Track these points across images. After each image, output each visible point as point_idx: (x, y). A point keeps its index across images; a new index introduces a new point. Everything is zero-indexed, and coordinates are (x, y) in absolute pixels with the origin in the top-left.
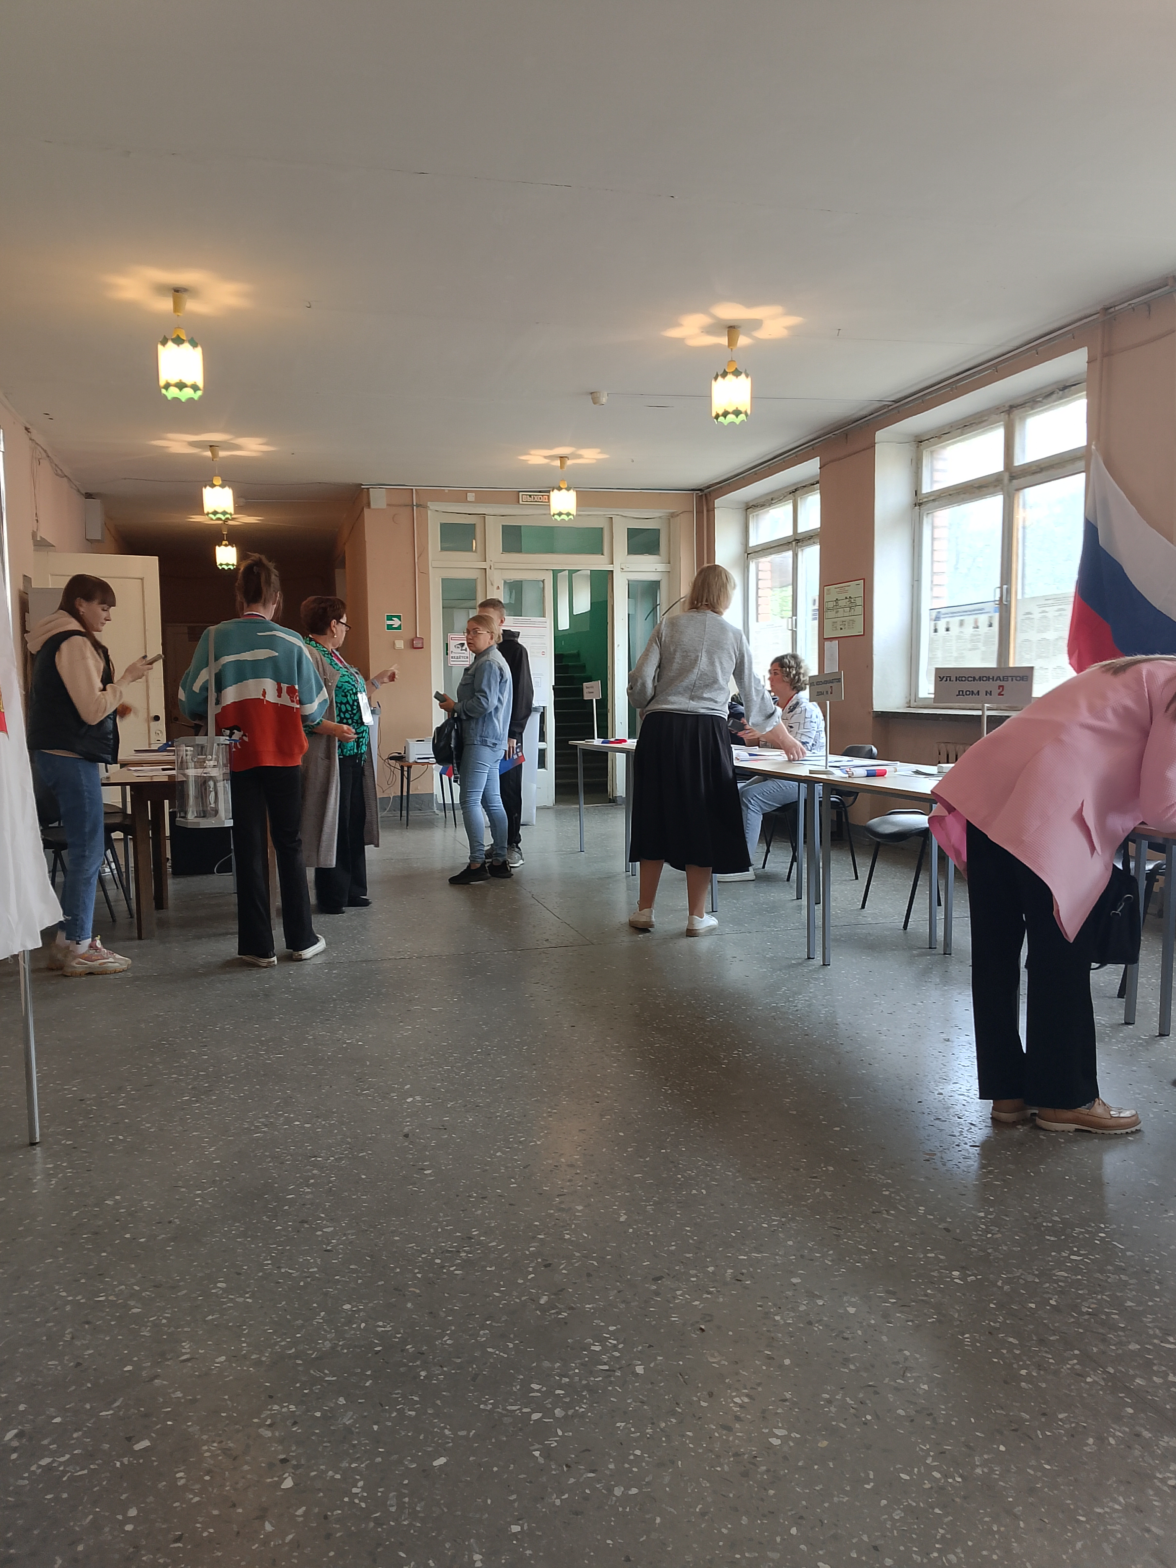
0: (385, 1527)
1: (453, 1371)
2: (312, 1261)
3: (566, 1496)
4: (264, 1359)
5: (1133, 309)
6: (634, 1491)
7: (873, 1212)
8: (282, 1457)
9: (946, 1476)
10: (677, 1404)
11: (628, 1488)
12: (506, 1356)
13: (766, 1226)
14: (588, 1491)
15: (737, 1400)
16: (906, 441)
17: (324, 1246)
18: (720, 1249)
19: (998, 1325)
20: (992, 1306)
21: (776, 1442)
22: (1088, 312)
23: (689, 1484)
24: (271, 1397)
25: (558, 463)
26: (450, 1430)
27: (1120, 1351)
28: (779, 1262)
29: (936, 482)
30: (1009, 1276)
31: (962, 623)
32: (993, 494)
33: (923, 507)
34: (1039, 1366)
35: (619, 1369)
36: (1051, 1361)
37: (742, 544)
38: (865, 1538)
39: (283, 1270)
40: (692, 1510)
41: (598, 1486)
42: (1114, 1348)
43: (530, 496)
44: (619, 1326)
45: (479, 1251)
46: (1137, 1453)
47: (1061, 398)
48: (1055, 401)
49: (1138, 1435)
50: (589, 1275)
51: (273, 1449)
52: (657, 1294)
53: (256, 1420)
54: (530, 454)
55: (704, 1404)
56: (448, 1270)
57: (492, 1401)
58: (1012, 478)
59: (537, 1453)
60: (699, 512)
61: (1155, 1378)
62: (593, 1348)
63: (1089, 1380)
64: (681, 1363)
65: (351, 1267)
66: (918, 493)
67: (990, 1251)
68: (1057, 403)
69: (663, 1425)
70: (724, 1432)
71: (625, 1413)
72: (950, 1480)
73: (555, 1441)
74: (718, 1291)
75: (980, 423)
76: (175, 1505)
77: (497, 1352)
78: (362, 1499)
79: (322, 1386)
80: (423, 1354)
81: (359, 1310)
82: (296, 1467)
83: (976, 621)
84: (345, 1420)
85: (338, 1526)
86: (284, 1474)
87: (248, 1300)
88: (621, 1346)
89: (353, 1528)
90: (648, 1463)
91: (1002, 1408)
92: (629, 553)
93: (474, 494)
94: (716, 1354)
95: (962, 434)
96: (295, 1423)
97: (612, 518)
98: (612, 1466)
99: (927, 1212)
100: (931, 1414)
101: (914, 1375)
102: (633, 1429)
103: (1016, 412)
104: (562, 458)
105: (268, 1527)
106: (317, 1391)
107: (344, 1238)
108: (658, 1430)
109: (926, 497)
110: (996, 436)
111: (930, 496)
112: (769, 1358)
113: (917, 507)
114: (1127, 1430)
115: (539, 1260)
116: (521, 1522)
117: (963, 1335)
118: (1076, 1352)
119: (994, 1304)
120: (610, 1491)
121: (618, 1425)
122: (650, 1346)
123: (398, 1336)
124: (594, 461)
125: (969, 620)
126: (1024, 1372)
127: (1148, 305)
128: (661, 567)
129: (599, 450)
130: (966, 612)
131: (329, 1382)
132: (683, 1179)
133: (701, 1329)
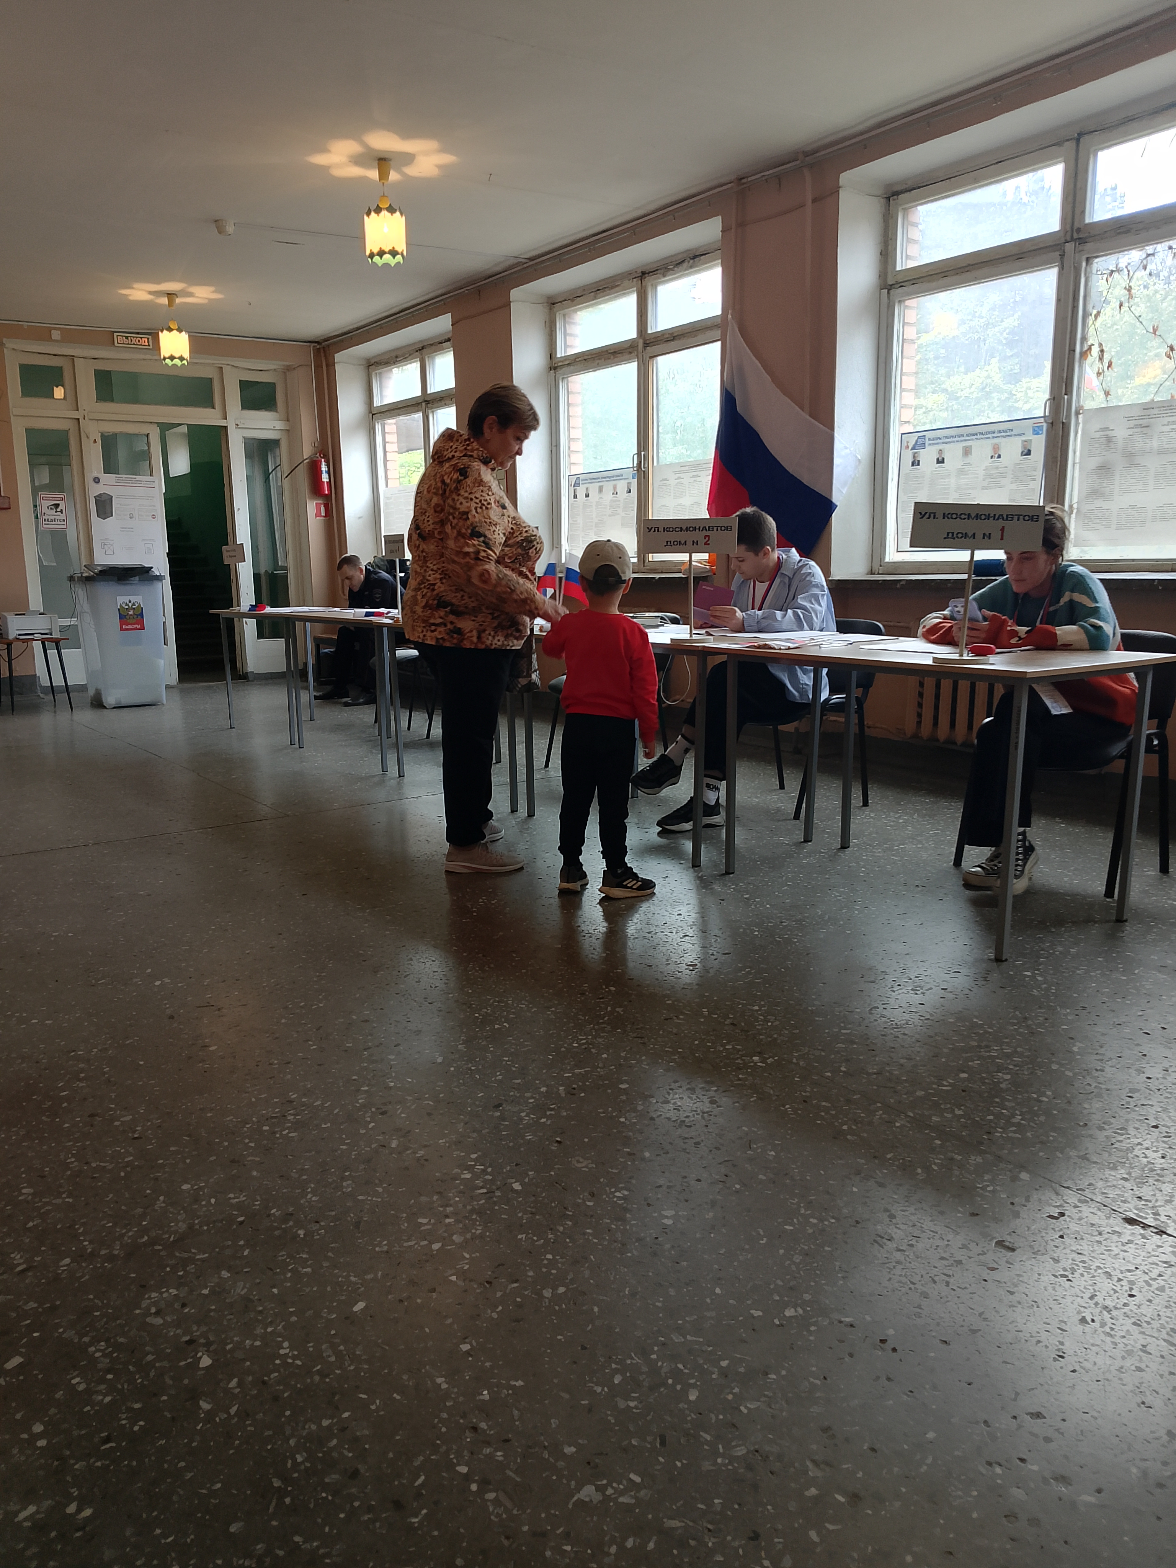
0: (332, 1376)
1: (332, 1224)
2: (122, 1151)
3: (500, 1308)
4: (116, 1252)
5: (766, 180)
6: (561, 1290)
7: (666, 1019)
8: (187, 1338)
9: (821, 1220)
10: (565, 1208)
11: (555, 1288)
12: (379, 1200)
13: (576, 1045)
14: (518, 1300)
15: (618, 1194)
16: (540, 302)
17: (130, 1135)
18: (544, 1071)
19: (808, 1094)
20: (796, 1079)
21: (669, 1222)
22: (722, 180)
23: (609, 1273)
24: (143, 1286)
25: (165, 301)
26: (355, 1277)
27: (911, 1099)
28: (602, 1073)
29: (570, 346)
30: (799, 1053)
31: (601, 489)
32: (628, 360)
33: (559, 372)
34: (855, 1121)
35: (497, 1189)
36: (862, 1115)
37: (366, 404)
38: (780, 1283)
39: (94, 1165)
40: (621, 1294)
41: (526, 1293)
42: (905, 1096)
43: (127, 338)
44: (479, 1153)
45: (306, 1112)
46: (957, 1172)
47: (691, 267)
48: (686, 270)
49: (952, 1159)
50: (429, 1114)
51: (172, 1334)
52: (502, 1118)
53: (137, 1311)
54: (133, 288)
55: (591, 1204)
56: (281, 1135)
57: (385, 1242)
58: (646, 345)
59: (454, 1278)
60: (318, 367)
61: (946, 1115)
62: (463, 1176)
63: (897, 1124)
64: (553, 1173)
65: (171, 1149)
66: (553, 356)
67: (775, 1036)
68: (687, 272)
69: (561, 1229)
70: (620, 1223)
71: (521, 1226)
72: (826, 1223)
73: (467, 1264)
74: (559, 1107)
75: (612, 288)
76: (86, 1409)
77: (369, 1198)
78: (294, 1358)
79: (196, 1265)
80: (292, 1214)
81: (201, 1188)
82: (208, 1344)
83: (615, 487)
84: (238, 1291)
85: (281, 1387)
86: (197, 1354)
87: (67, 1200)
88: (489, 1170)
89: (299, 1386)
90: (563, 1264)
91: (841, 1159)
92: (243, 408)
93: (59, 332)
94: (581, 1160)
95: (595, 298)
96: (184, 1305)
97: (221, 367)
98: (531, 1274)
99: (710, 1013)
100: (786, 1174)
101: (759, 1145)
102: (535, 1238)
103: (649, 280)
104: (171, 295)
105: (205, 1406)
106: (193, 1271)
107: (149, 1123)
108: (559, 1234)
109: (560, 362)
110: (628, 303)
111: (566, 360)
112: (629, 1154)
113: (552, 371)
114: (942, 1157)
115: (373, 1110)
116: (467, 1340)
117: (784, 1106)
118: (879, 1105)
119: (798, 1078)
120: (541, 1296)
121: (520, 1237)
122: (517, 1165)
123: (257, 1203)
124: (206, 301)
125: (608, 486)
126: (845, 1127)
127: (779, 178)
128: (280, 425)
129: (212, 289)
130: (605, 478)
131: (203, 1261)
132: (481, 1017)
133: (557, 1141)
